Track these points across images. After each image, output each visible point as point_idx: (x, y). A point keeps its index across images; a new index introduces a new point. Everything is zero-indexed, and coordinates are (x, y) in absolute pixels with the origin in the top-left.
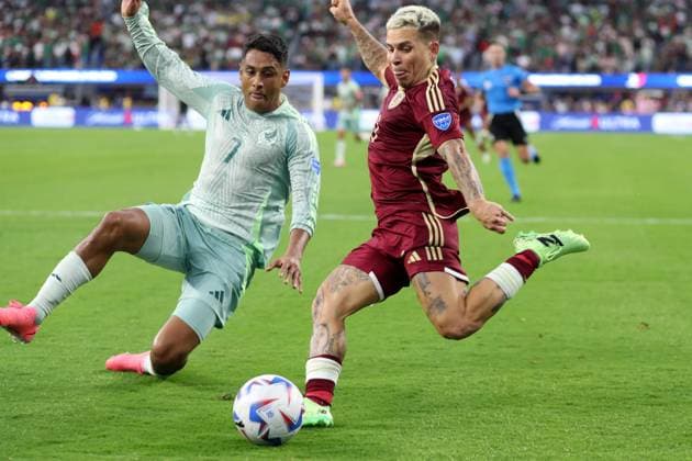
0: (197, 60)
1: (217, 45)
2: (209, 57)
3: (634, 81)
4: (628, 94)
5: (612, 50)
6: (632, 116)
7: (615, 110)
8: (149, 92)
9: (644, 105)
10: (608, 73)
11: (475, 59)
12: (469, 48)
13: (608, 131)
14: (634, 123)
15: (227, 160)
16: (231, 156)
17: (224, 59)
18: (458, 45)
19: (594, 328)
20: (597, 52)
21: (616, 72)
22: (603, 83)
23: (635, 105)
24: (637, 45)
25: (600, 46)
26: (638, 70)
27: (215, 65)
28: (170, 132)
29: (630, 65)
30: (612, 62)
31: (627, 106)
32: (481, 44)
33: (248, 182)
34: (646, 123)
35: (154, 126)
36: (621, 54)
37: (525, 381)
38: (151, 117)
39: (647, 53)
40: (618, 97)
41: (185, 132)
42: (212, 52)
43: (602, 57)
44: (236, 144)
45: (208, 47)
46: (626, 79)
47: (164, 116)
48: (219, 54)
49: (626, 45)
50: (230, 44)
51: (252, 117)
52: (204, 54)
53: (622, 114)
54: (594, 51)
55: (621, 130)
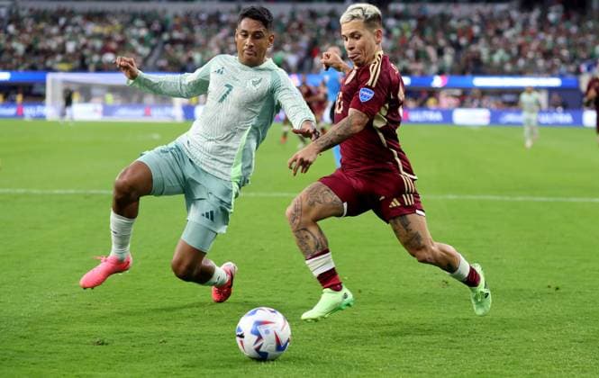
0: (77, 63)
1: (94, 50)
2: (87, 61)
3: (438, 82)
4: (433, 93)
5: (420, 55)
6: (435, 111)
7: (422, 106)
8: (37, 90)
9: (446, 101)
10: (417, 75)
11: (307, 63)
12: (302, 54)
13: (417, 122)
14: (438, 116)
15: (221, 101)
16: (224, 97)
17: (100, 62)
18: (294, 51)
19: (404, 285)
20: (408, 58)
21: (423, 74)
22: (412, 84)
23: (438, 102)
24: (440, 52)
25: (410, 53)
26: (441, 73)
27: (92, 67)
28: (53, 123)
29: (434, 68)
30: (420, 66)
31: (431, 102)
32: (313, 50)
33: (235, 117)
34: (448, 116)
35: (42, 117)
36: (427, 59)
37: (347, 329)
38: (39, 110)
39: (448, 59)
40: (425, 95)
41: (67, 123)
42: (91, 56)
43: (411, 62)
44: (227, 89)
45: (86, 52)
46: (432, 80)
47: (50, 110)
48: (96, 58)
49: (432, 52)
50: (105, 50)
51: (243, 69)
52: (83, 59)
53: (428, 109)
54: (405, 57)
55: (427, 122)
